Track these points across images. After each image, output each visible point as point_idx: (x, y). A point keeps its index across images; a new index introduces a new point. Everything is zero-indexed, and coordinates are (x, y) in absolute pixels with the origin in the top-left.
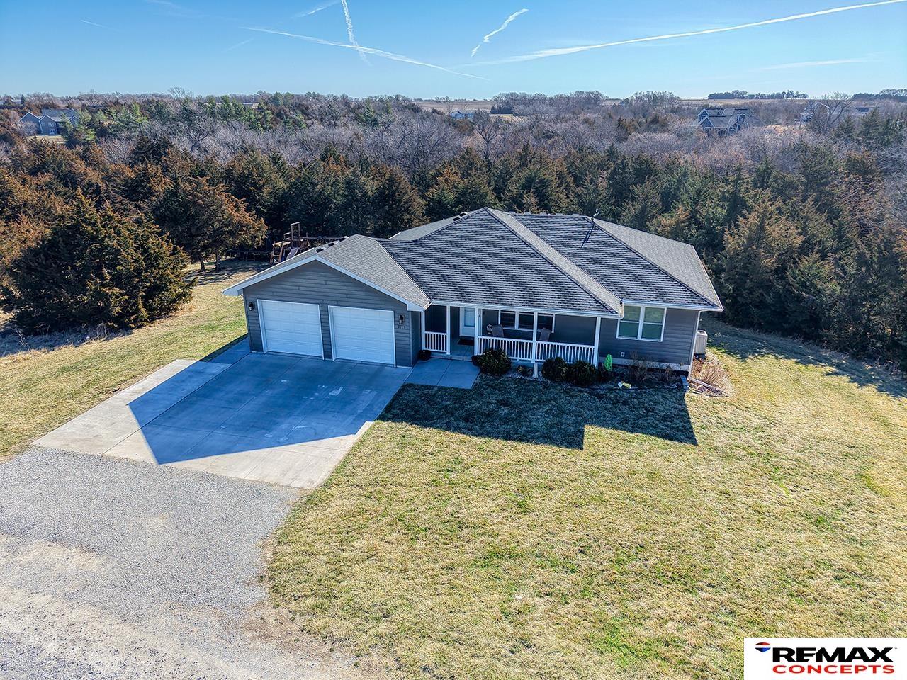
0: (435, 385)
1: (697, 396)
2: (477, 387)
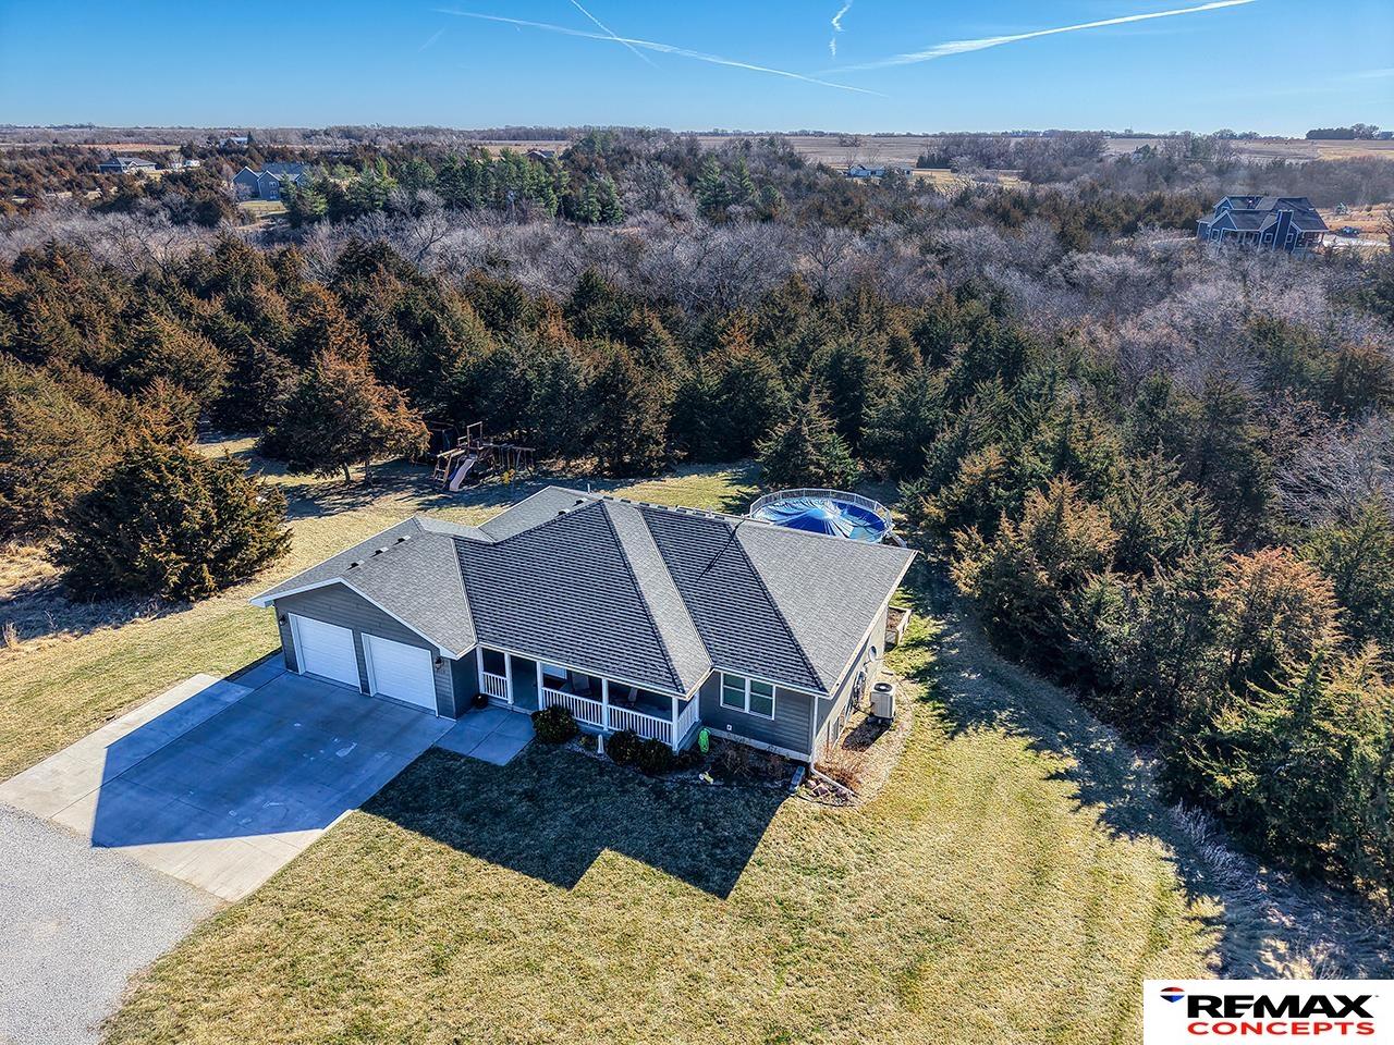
0: (465, 753)
1: (798, 806)
2: (515, 763)
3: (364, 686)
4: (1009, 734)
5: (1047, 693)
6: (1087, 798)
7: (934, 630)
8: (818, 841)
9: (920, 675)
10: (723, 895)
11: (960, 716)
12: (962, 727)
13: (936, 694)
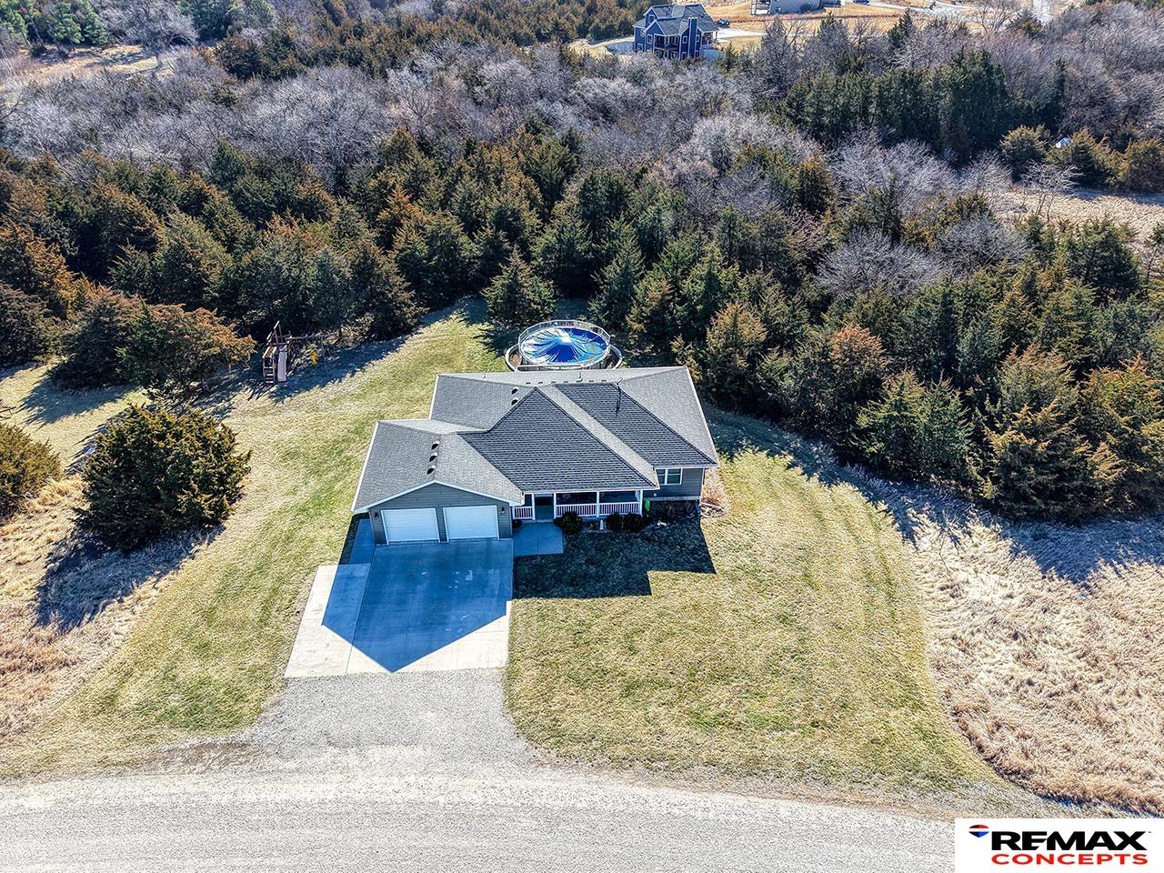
0: (536, 554)
1: (707, 521)
2: (566, 549)
3: (443, 538)
4: (754, 451)
6: (808, 473)
8: (729, 535)
10: (712, 571)
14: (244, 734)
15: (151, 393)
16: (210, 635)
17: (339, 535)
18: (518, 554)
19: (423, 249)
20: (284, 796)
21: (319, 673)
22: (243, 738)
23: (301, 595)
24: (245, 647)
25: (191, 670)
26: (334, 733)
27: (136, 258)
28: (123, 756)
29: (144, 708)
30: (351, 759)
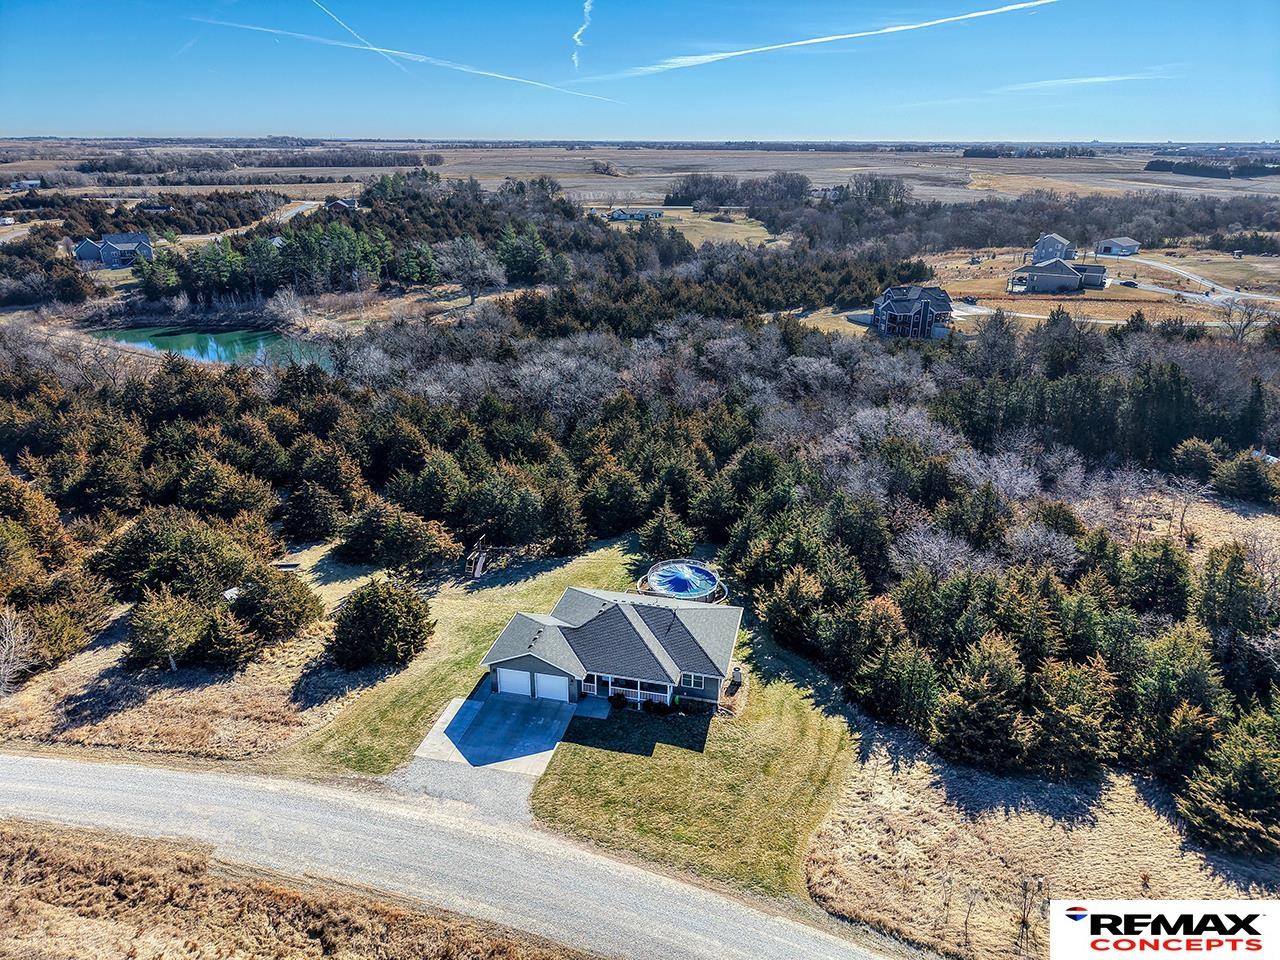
0: (588, 716)
1: (717, 719)
2: (609, 717)
3: (533, 694)
4: (787, 682)
5: (799, 662)
6: (817, 704)
7: (749, 636)
8: (727, 731)
9: (748, 660)
10: (702, 752)
11: (767, 677)
12: (768, 682)
13: (756, 669)
14: (382, 778)
15: (389, 573)
16: (381, 725)
17: (472, 683)
18: (577, 714)
19: (604, 492)
20: (393, 812)
21: (433, 757)
22: (381, 780)
23: (438, 713)
24: (398, 735)
25: (365, 741)
26: (430, 788)
27: (405, 476)
28: (318, 775)
29: (334, 754)
30: (434, 803)
